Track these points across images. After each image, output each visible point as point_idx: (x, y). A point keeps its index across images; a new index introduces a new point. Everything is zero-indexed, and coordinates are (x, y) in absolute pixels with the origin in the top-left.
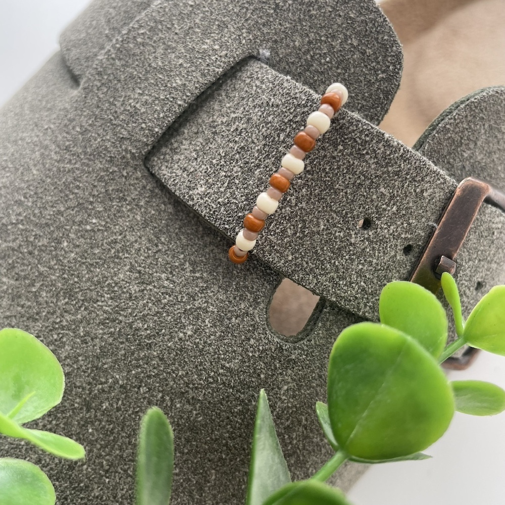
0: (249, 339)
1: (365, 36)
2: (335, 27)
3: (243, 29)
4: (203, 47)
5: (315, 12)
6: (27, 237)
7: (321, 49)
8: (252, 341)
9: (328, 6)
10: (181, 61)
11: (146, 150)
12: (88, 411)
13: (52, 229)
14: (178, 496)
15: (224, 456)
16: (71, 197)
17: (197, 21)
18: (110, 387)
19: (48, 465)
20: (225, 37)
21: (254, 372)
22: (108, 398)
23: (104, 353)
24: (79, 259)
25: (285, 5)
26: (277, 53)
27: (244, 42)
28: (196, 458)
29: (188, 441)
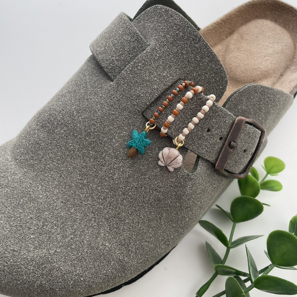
0: (178, 172)
1: (217, 74)
2: (207, 70)
3: (177, 69)
4: (164, 74)
5: (201, 64)
6: (98, 137)
7: (202, 77)
8: (179, 173)
9: (205, 62)
10: (156, 79)
11: (143, 110)
12: (124, 195)
13: (108, 135)
14: (153, 221)
15: (168, 209)
16: (115, 124)
17: (161, 63)
18: (132, 188)
19: (111, 213)
20: (171, 71)
21: (180, 182)
22: (131, 191)
23: (129, 177)
24: (119, 146)
25: (191, 61)
26: (188, 78)
27: (178, 74)
28: (159, 209)
29: (157, 204)
